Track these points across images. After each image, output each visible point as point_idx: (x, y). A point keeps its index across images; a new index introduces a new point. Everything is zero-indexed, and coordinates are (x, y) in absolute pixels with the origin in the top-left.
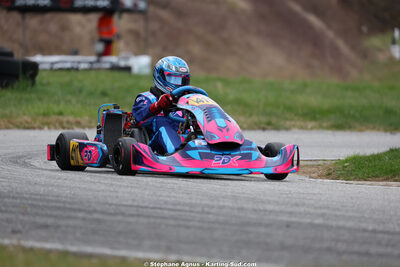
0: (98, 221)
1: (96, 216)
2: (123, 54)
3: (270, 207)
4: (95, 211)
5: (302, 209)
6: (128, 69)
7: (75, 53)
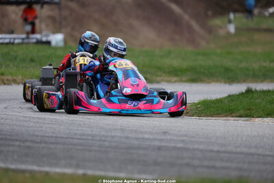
0: (29, 147)
1: (27, 144)
2: (44, 33)
3: (146, 136)
4: (27, 141)
5: (169, 137)
6: (48, 43)
7: (12, 32)
